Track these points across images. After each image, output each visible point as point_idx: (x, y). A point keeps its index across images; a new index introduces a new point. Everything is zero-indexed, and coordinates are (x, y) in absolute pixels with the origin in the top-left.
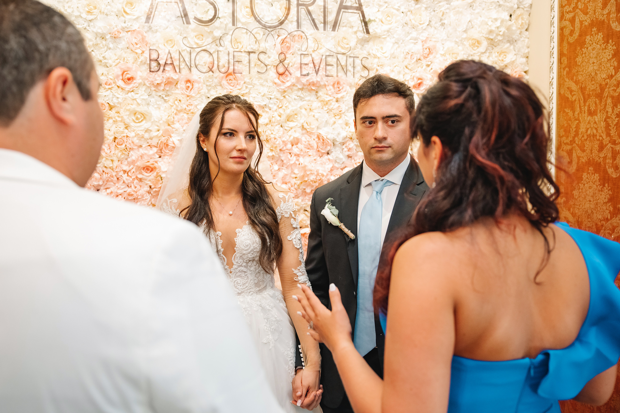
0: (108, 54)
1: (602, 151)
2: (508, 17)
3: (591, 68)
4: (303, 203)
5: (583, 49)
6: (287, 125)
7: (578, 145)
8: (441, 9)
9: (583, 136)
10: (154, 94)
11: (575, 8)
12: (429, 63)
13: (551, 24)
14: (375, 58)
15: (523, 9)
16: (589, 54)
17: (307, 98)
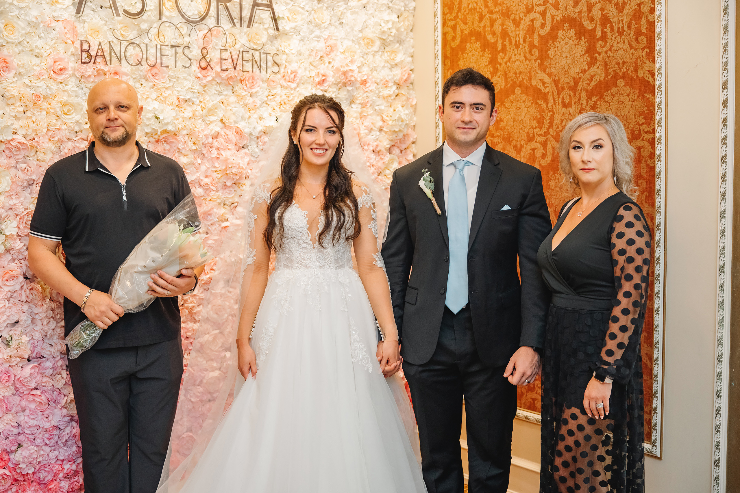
0: (39, 43)
2: (397, 20)
4: (223, 197)
5: (464, 54)
6: (207, 119)
8: (340, 9)
10: (83, 85)
11: (456, 17)
12: (331, 60)
13: (435, 29)
14: (283, 54)
15: (408, 11)
16: (470, 59)
17: (225, 93)
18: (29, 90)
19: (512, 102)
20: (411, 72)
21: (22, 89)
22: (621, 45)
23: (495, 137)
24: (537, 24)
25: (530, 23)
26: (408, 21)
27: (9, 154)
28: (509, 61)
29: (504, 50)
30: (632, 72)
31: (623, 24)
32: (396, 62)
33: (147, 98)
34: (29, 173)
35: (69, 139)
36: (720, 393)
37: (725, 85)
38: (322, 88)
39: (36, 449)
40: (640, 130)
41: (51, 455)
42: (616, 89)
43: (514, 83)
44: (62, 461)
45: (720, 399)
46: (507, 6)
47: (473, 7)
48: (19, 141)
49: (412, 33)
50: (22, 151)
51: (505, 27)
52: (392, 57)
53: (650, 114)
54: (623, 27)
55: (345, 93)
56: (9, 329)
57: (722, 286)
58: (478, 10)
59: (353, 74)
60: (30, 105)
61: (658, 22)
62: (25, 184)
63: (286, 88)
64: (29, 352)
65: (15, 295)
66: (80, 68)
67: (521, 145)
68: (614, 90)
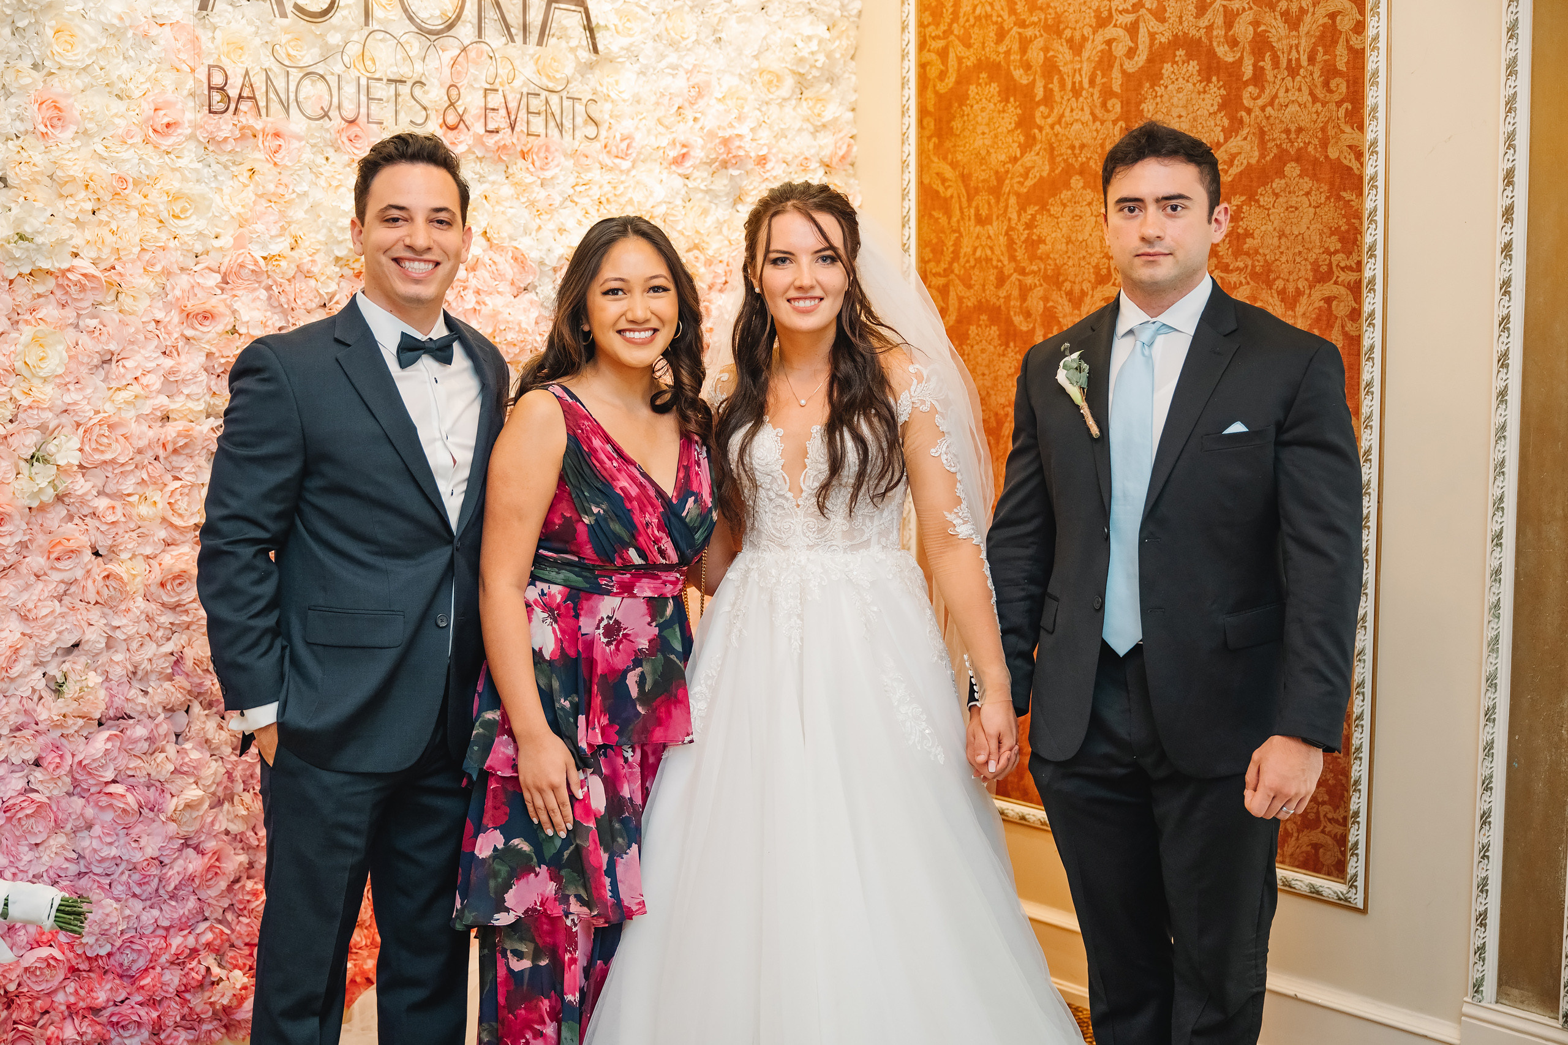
0: (125, 69)
1: (1002, 285)
2: (827, 35)
3: (979, 142)
5: (964, 108)
7: (958, 276)
8: (715, 11)
9: (968, 261)
10: (211, 159)
11: (948, 32)
12: (698, 115)
13: (904, 56)
14: (606, 100)
15: (848, 18)
16: (976, 116)
17: (492, 178)
18: (104, 166)
19: (1064, 205)
20: (852, 141)
21: (90, 164)
22: (1293, 95)
23: (1028, 274)
24: (1119, 50)
25: (1104, 46)
26: (848, 38)
27: (64, 298)
28: (1059, 122)
29: (1048, 99)
30: (1316, 148)
31: (1298, 52)
32: (824, 120)
33: (337, 187)
34: (103, 338)
35: (182, 269)
36: (1491, 782)
37: (1509, 178)
38: (680, 171)
39: (115, 905)
40: (1330, 264)
41: (144, 918)
42: (1283, 181)
43: (1070, 166)
44: (167, 929)
45: (1489, 793)
46: (1056, 13)
47: (983, 13)
48: (84, 271)
49: (853, 63)
50: (89, 294)
51: (1051, 53)
52: (816, 111)
53: (1352, 232)
54: (1298, 60)
55: (726, 181)
56: (60, 659)
57: (1497, 572)
58: (994, 19)
59: (742, 144)
60: (106, 199)
61: (1372, 50)
62: (95, 361)
63: (611, 170)
64: (103, 707)
65: (73, 589)
66: (205, 123)
67: (1082, 290)
68: (1278, 184)
